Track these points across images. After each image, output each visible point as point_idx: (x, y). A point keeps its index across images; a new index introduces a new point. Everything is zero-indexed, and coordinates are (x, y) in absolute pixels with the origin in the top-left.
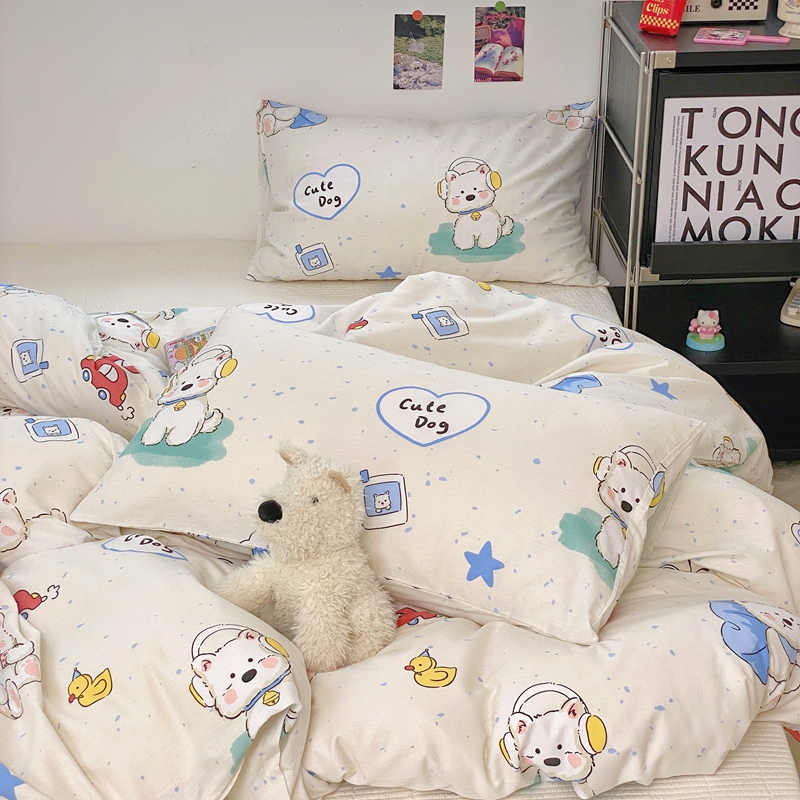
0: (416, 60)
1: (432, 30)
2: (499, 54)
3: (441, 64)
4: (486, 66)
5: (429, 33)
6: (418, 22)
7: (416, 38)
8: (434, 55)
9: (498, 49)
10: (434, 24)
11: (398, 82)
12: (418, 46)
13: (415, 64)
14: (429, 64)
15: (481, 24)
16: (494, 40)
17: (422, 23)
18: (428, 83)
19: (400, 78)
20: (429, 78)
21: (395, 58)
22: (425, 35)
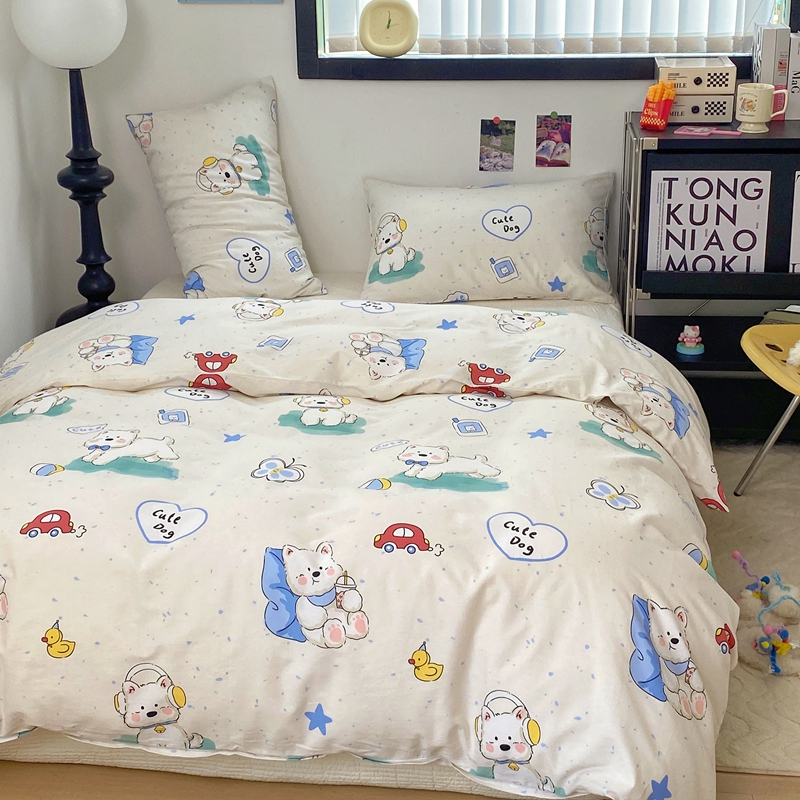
0: (496, 151)
1: (507, 131)
2: (553, 147)
3: (513, 154)
4: (544, 156)
5: (504, 132)
6: (497, 125)
7: (495, 135)
8: (508, 148)
9: (552, 144)
10: (508, 127)
11: (483, 165)
12: (496, 141)
13: (495, 153)
14: (504, 154)
15: (540, 127)
16: (550, 138)
17: (500, 125)
18: (503, 167)
19: (484, 162)
20: (505, 164)
21: (481, 149)
22: (502, 134)
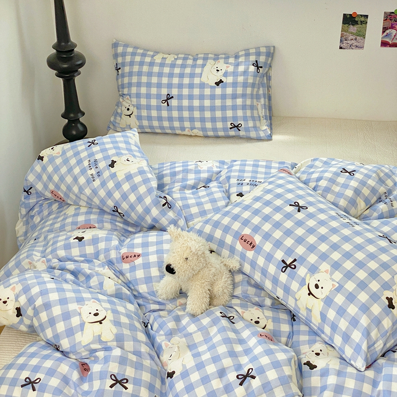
0: (352, 36)
1: (361, 22)
2: (394, 34)
3: (364, 38)
4: (387, 40)
5: (359, 23)
6: (355, 18)
7: (353, 25)
8: (361, 33)
9: (394, 32)
10: (362, 19)
11: (342, 46)
12: (353, 29)
14: (358, 38)
15: (386, 20)
16: (392, 27)
17: (357, 18)
18: (357, 46)
19: (343, 43)
20: (358, 44)
21: (341, 34)
22: (358, 24)
